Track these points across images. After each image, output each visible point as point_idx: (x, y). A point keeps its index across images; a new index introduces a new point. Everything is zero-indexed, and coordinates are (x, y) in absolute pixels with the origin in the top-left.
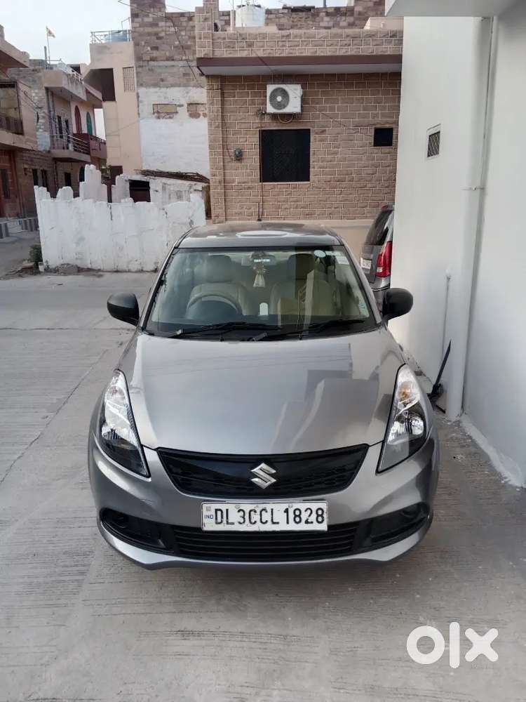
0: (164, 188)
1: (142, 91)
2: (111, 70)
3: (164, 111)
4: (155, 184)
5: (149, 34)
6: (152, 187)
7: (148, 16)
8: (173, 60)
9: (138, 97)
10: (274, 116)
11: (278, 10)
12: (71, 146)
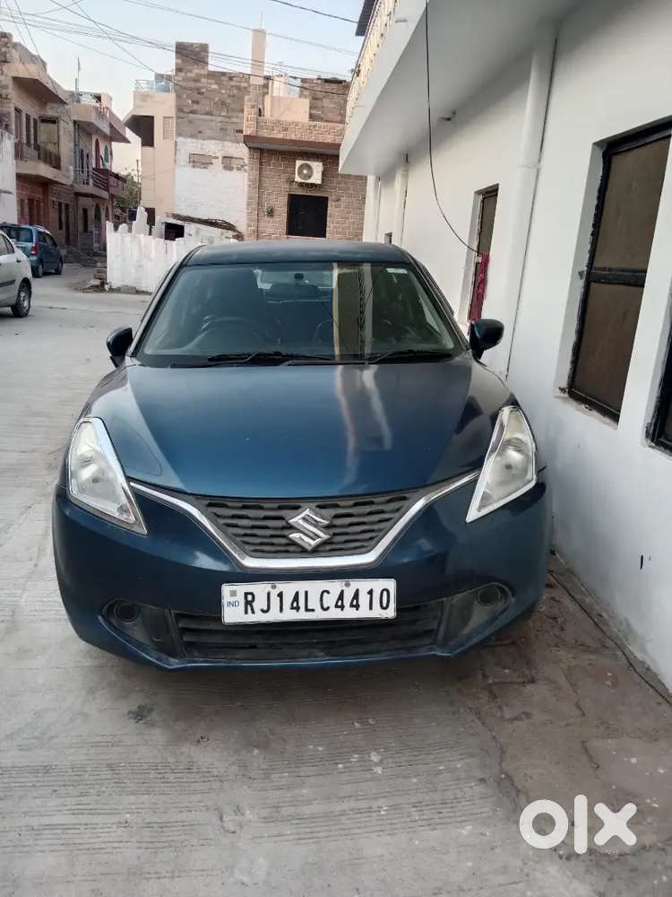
0: (197, 233)
1: (180, 139)
2: (151, 118)
3: (199, 161)
4: (189, 228)
5: (191, 89)
6: (186, 231)
7: (191, 71)
8: (211, 115)
9: (176, 146)
10: (301, 185)
11: (313, 80)
12: (91, 182)
